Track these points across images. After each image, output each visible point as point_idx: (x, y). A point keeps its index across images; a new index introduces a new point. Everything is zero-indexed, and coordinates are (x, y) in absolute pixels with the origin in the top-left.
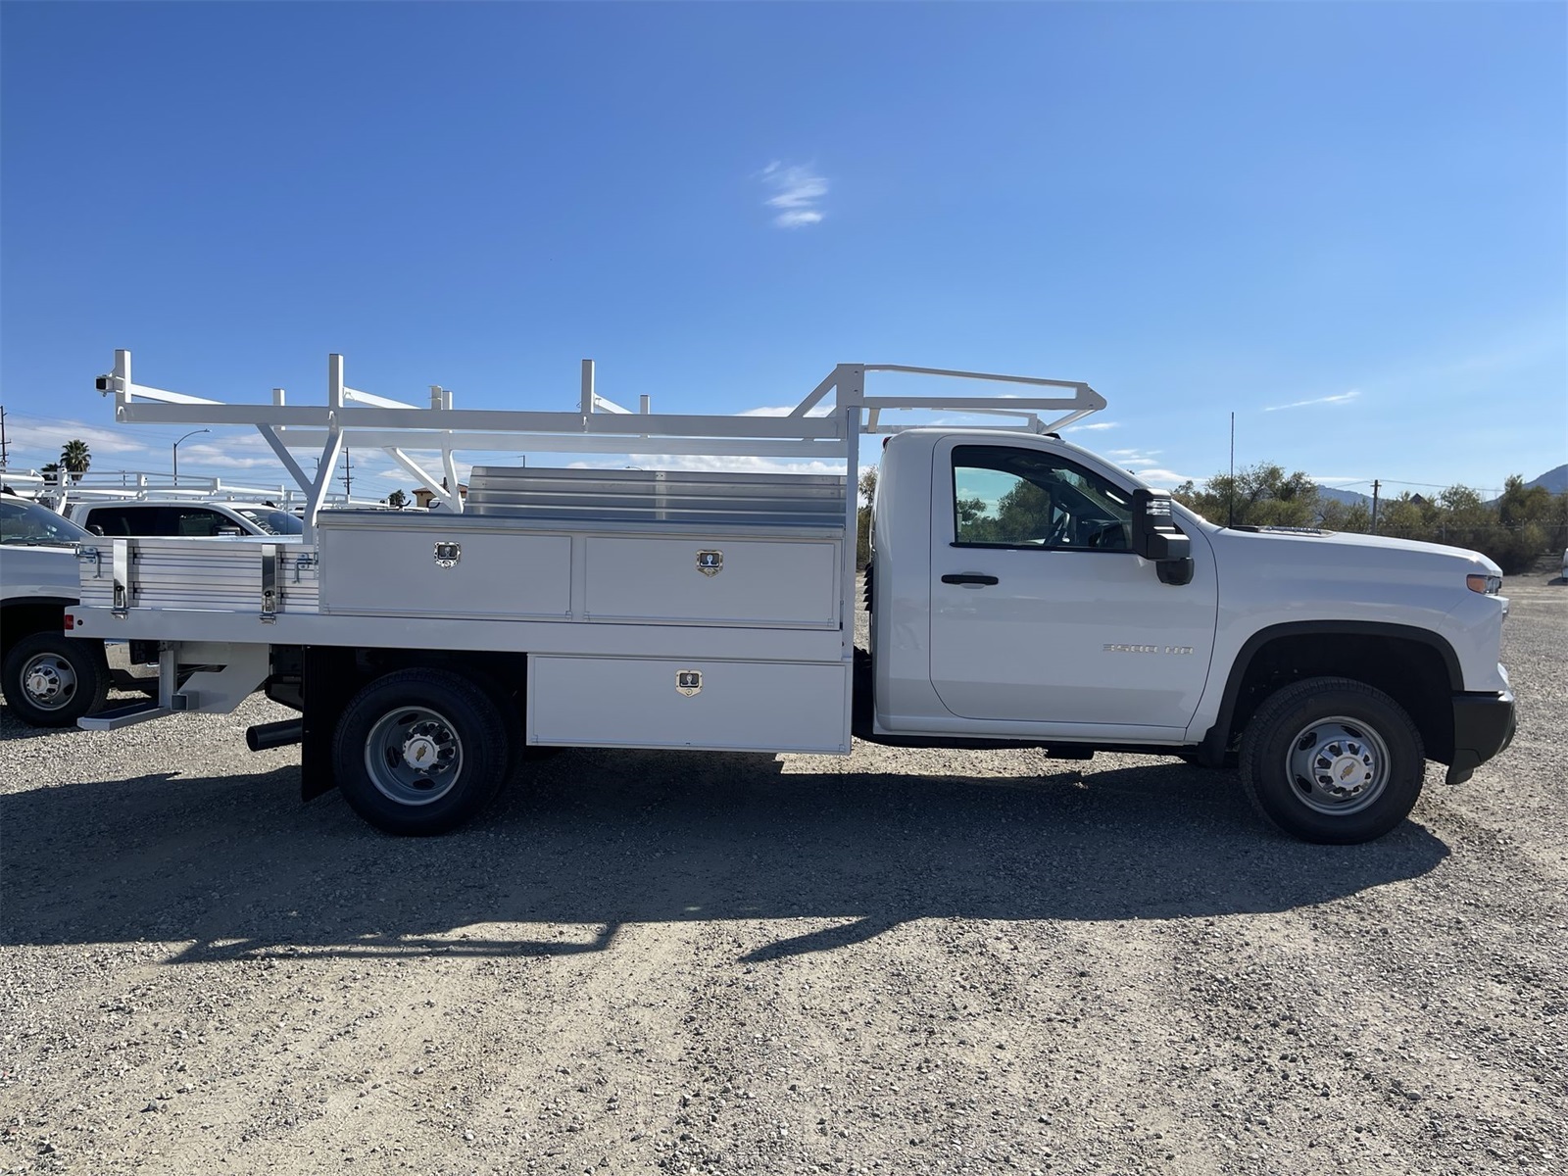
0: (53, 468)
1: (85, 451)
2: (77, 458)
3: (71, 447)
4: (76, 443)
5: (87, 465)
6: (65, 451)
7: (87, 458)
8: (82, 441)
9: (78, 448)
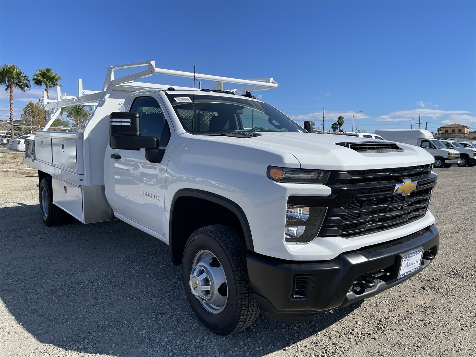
0: (335, 124)
1: (343, 119)
2: (341, 121)
3: (339, 118)
4: (341, 117)
5: (343, 123)
6: (338, 119)
7: (343, 121)
8: (342, 116)
9: (341, 118)
